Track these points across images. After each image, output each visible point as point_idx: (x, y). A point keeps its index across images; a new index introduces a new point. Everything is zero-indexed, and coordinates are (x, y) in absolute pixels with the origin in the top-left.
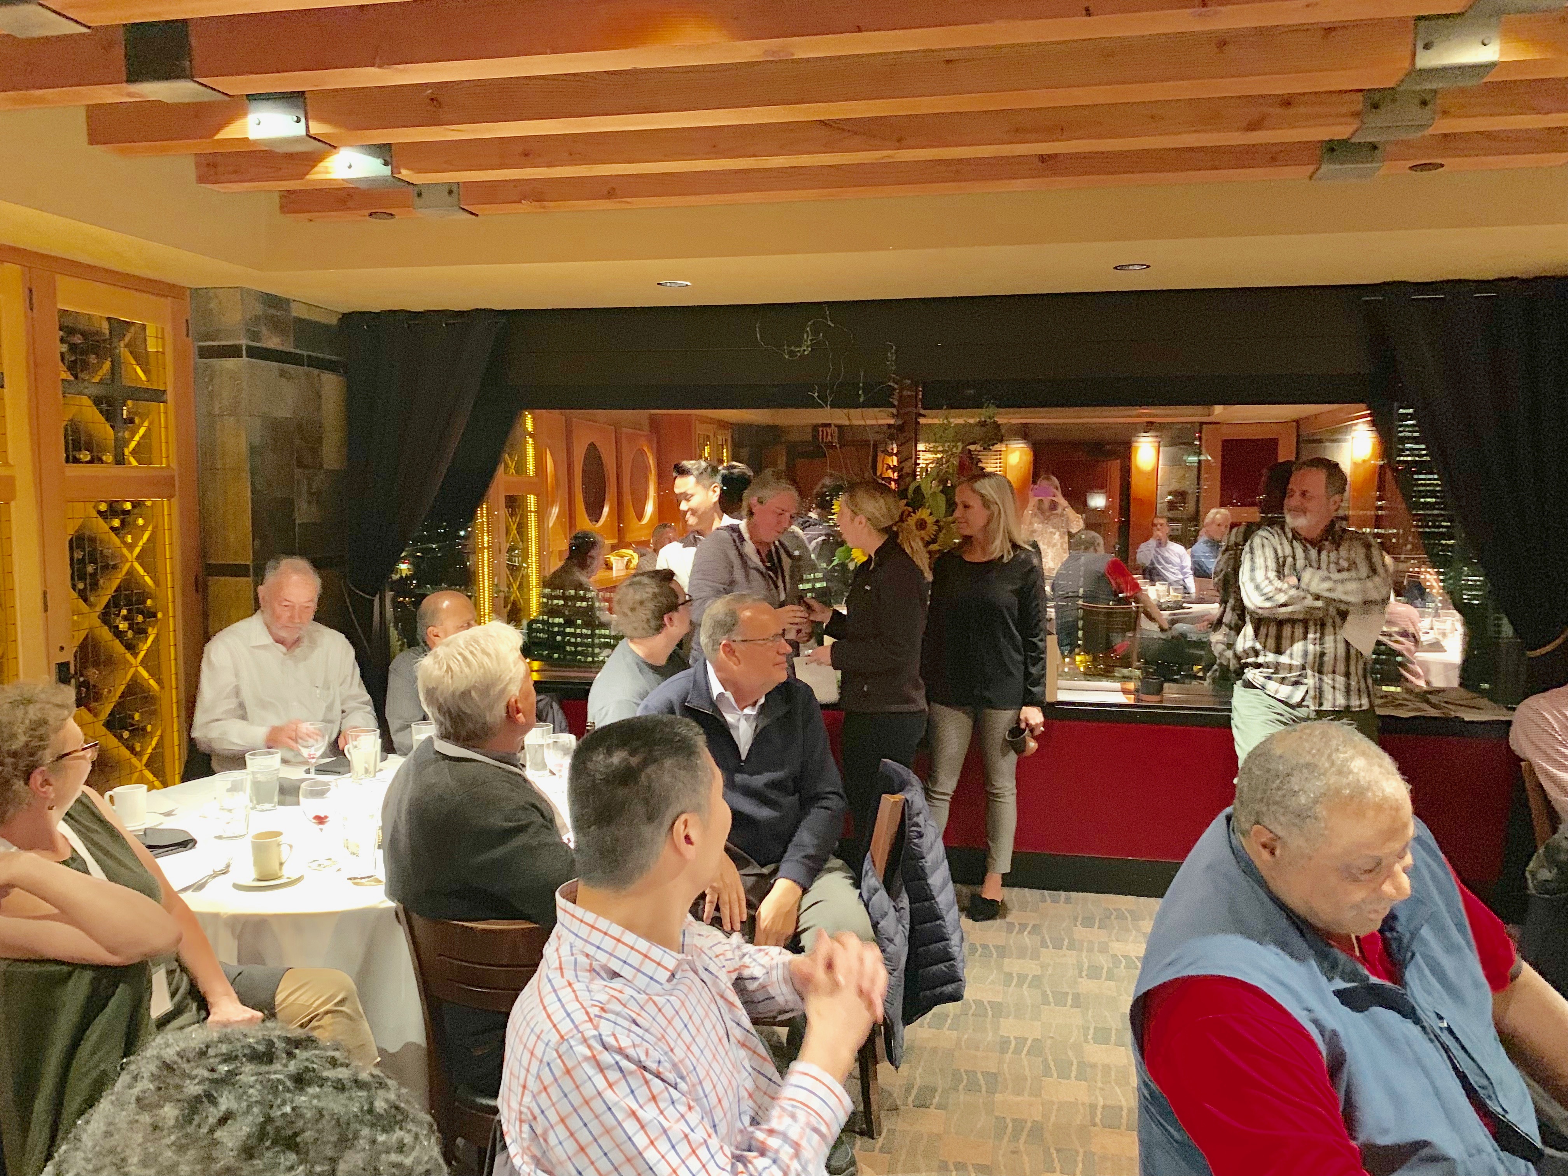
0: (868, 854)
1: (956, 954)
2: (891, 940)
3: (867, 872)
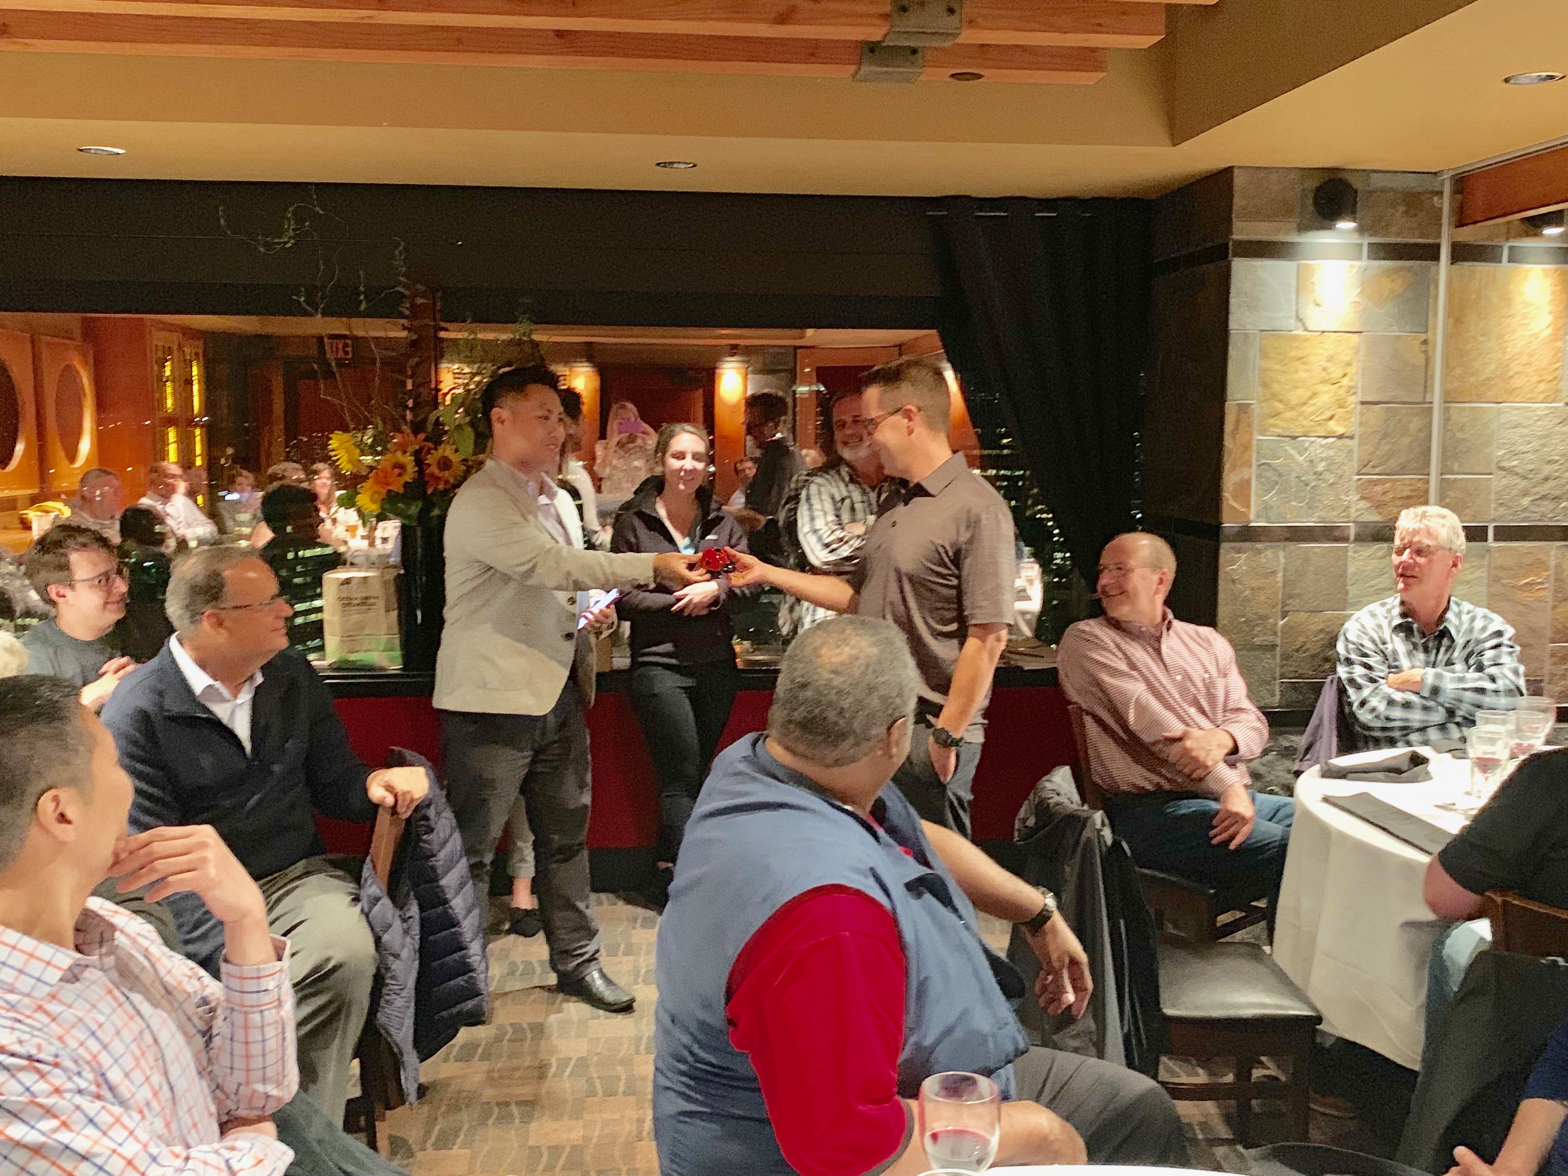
0: (369, 858)
1: (475, 965)
2: (397, 956)
3: (366, 880)
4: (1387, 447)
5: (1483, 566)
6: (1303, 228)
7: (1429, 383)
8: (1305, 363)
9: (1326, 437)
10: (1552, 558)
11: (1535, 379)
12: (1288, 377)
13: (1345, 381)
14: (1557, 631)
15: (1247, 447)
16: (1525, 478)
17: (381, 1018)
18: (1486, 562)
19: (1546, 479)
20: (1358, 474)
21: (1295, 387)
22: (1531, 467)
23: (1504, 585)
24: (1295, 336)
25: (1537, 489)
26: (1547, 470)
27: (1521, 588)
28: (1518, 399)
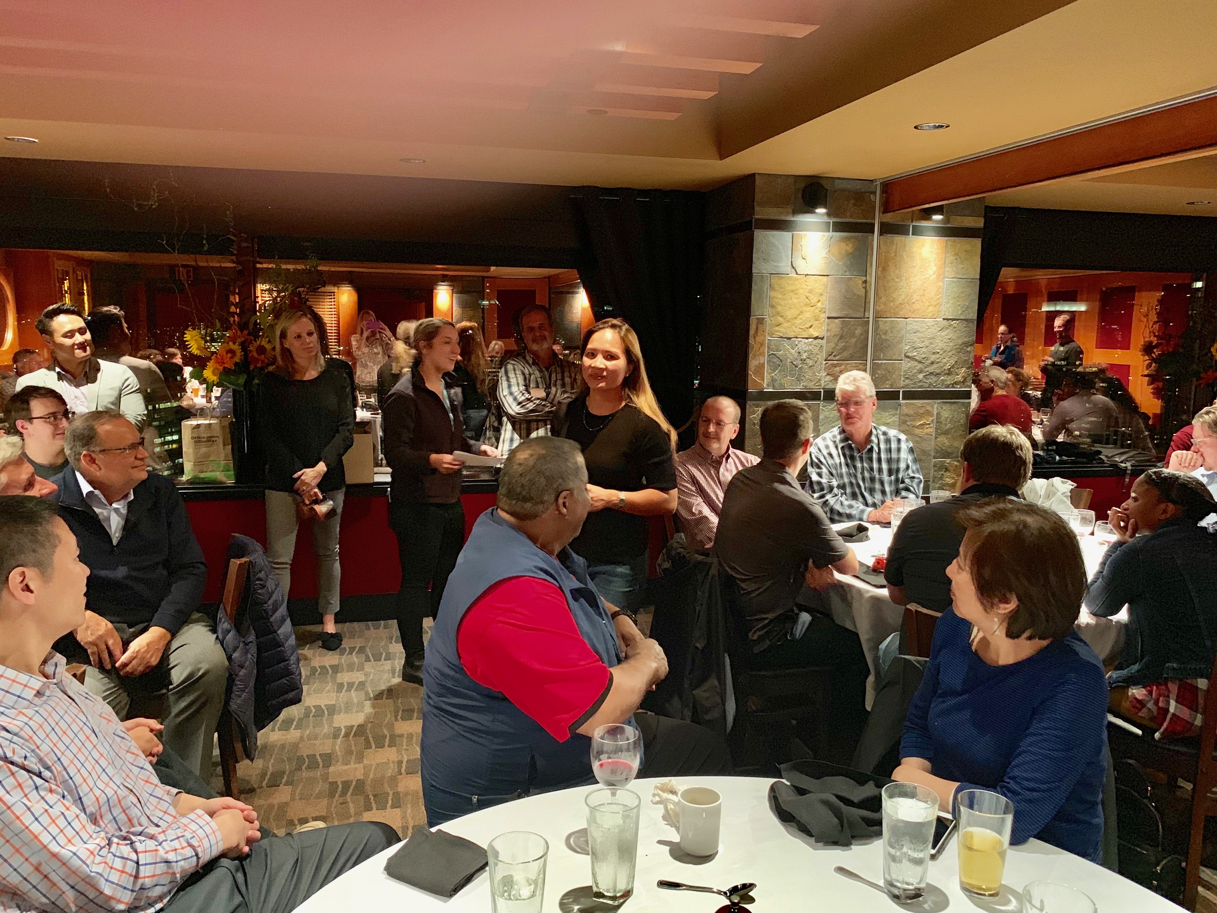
0: (221, 606)
1: (295, 670)
2: (242, 667)
3: (220, 619)
4: (843, 344)
5: (896, 414)
6: (795, 212)
7: (867, 305)
8: (796, 294)
9: (807, 338)
10: (935, 409)
11: (927, 304)
12: (786, 302)
13: (819, 304)
14: (937, 452)
15: (762, 344)
16: (920, 362)
17: (233, 706)
18: (898, 412)
19: (932, 363)
20: (825, 360)
21: (791, 308)
22: (924, 356)
23: (908, 426)
24: (791, 277)
25: (927, 369)
26: (933, 358)
27: (917, 427)
28: (917, 316)
